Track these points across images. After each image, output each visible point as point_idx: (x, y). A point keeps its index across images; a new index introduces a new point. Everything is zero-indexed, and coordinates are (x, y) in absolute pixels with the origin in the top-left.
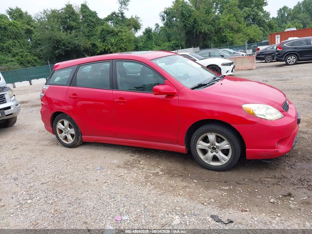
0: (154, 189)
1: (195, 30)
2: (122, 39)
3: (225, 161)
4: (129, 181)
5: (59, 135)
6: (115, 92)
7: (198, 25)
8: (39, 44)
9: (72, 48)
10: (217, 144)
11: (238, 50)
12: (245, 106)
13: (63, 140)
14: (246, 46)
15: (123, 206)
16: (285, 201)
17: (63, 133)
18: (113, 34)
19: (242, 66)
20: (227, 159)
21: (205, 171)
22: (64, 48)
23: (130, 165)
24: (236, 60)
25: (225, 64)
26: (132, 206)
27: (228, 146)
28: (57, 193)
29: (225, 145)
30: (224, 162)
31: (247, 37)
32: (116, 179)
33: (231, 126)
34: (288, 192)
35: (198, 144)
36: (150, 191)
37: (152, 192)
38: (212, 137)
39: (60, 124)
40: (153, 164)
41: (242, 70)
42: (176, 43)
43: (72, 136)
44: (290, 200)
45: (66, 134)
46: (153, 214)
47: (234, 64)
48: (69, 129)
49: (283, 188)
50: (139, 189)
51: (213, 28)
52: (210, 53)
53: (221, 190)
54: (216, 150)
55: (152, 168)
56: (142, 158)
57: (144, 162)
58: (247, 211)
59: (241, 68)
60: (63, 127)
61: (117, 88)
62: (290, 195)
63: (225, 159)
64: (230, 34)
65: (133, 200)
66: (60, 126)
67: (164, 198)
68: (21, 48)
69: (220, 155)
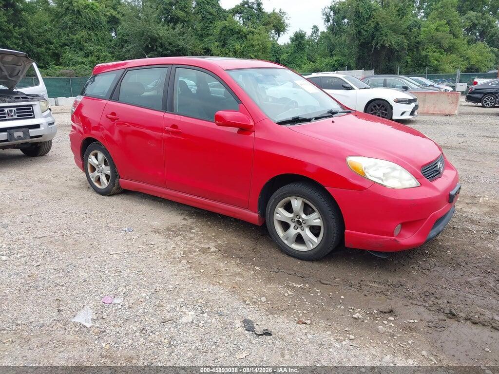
0: (187, 270)
1: (374, 41)
2: (252, 45)
3: (313, 245)
4: (158, 253)
5: (90, 174)
6: (168, 115)
7: (381, 34)
8: (126, 41)
9: (173, 51)
10: (304, 216)
11: (443, 82)
12: (350, 159)
13: (96, 181)
14: (457, 77)
15: (125, 285)
16: (377, 320)
17: (96, 172)
18: (239, 36)
19: (435, 107)
20: (316, 241)
21: (282, 257)
22: (161, 50)
23: (173, 231)
24: (425, 96)
25: (402, 101)
26: (138, 287)
27: (318, 220)
28: (47, 254)
29: (315, 219)
30: (311, 246)
31: (466, 63)
32: (140, 248)
33: (325, 189)
34: (390, 307)
35: (277, 213)
36: (179, 271)
37: (182, 273)
38: (297, 204)
39: (93, 157)
40: (209, 235)
41: (434, 114)
42: (341, 60)
43: (107, 177)
44: (387, 319)
45: (100, 174)
46: (162, 303)
47: (417, 103)
48: (103, 166)
49: (388, 300)
50: (164, 267)
51: (405, 41)
52: (385, 80)
53: (288, 287)
54: (302, 226)
55: (206, 241)
56: (199, 224)
57: (197, 231)
58: (306, 323)
59: (434, 110)
60: (96, 162)
61: (171, 110)
62: (391, 312)
63: (313, 241)
64: (435, 54)
65: (145, 279)
66: (92, 160)
67: (192, 283)
68: (99, 45)
69: (307, 234)
